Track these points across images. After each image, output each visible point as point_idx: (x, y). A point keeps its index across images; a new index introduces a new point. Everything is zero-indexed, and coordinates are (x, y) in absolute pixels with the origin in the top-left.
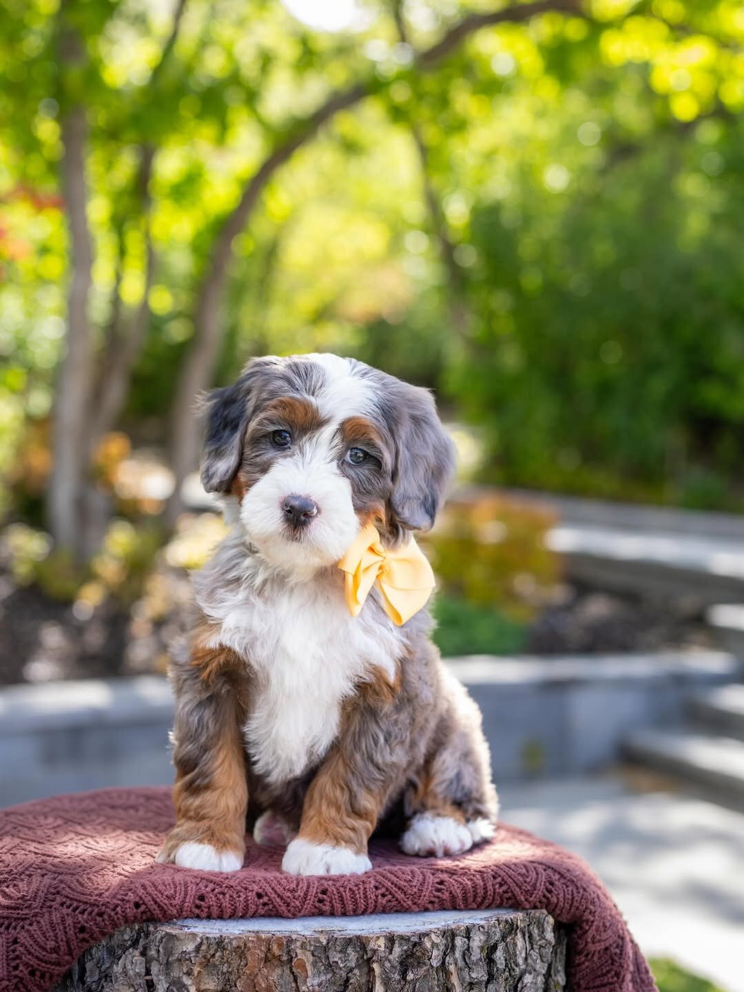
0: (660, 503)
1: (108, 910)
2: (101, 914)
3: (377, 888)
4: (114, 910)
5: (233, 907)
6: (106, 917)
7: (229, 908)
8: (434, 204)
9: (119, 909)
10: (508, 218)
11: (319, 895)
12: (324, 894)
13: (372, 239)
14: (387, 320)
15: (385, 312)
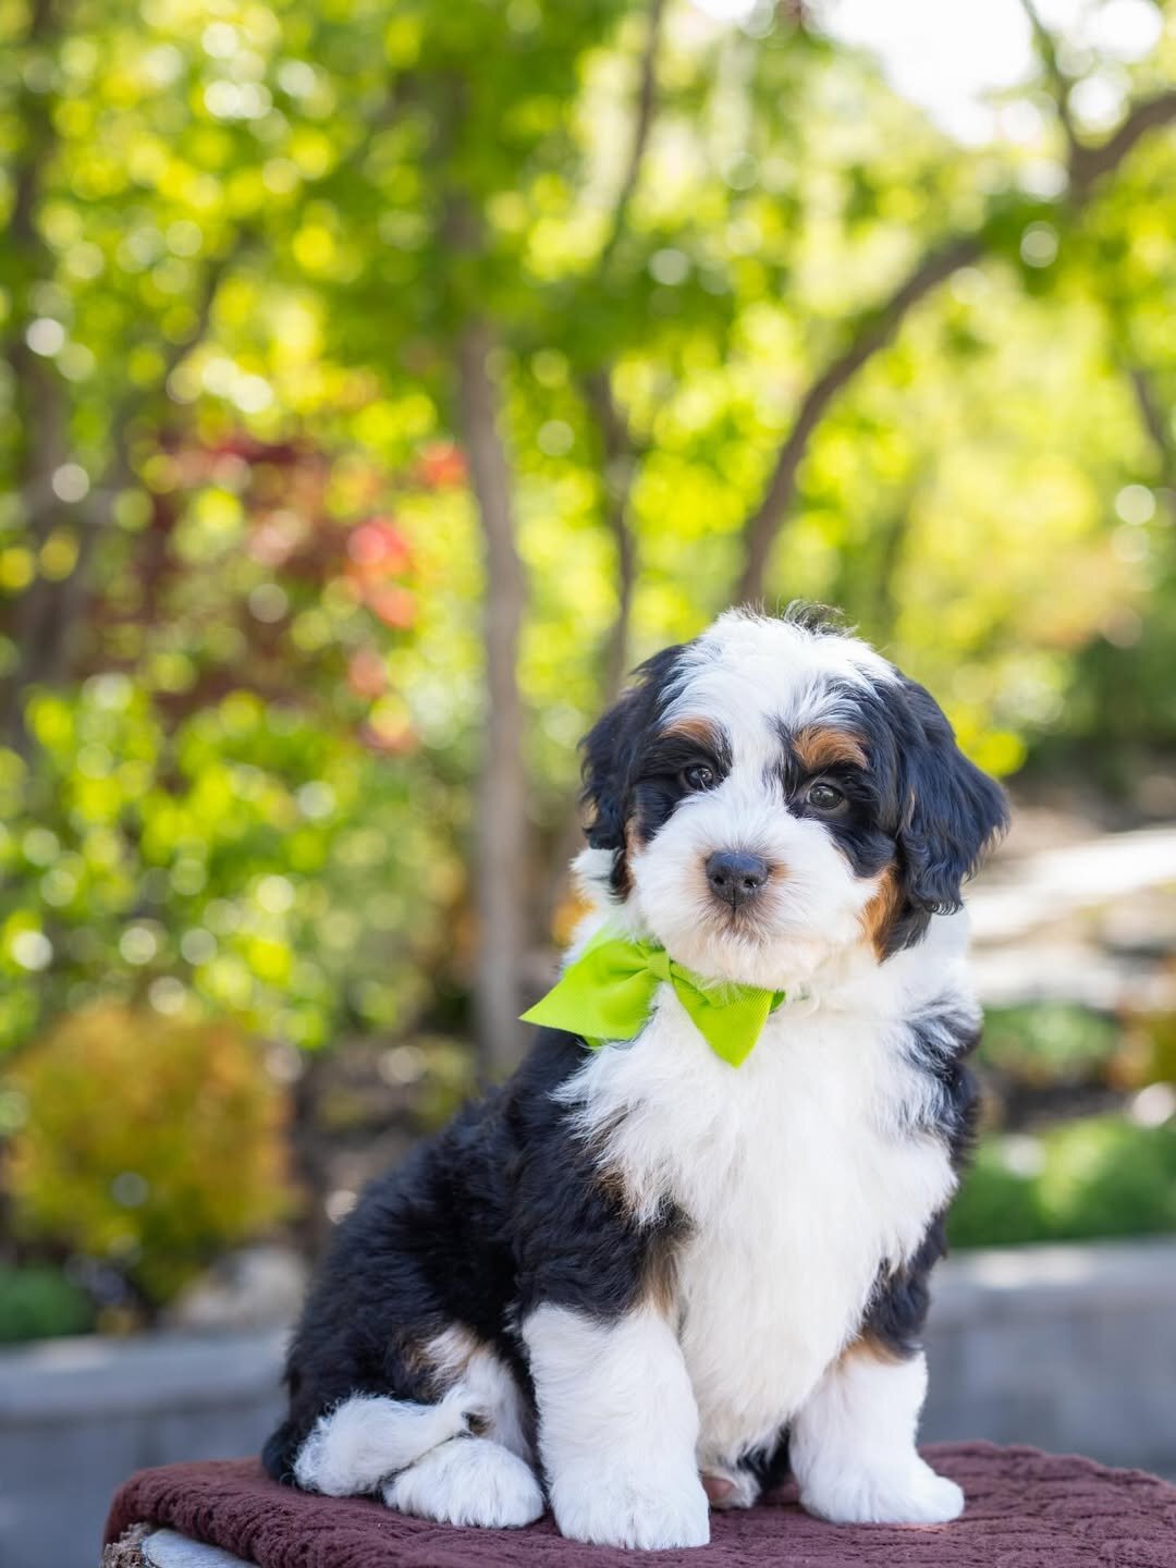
14: (1112, 641)
15: (1104, 627)
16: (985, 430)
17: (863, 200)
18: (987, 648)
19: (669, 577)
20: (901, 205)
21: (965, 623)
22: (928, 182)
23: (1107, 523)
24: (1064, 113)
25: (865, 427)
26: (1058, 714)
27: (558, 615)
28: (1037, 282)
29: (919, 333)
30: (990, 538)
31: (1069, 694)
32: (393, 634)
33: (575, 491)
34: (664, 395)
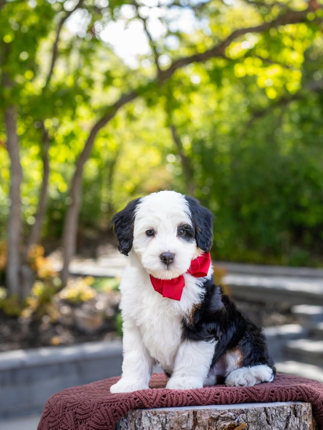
0: (281, 265)
1: (124, 402)
2: (121, 404)
3: (243, 393)
4: (126, 402)
5: (177, 401)
6: (123, 404)
7: (176, 401)
8: (177, 140)
9: (128, 401)
10: (209, 145)
11: (215, 395)
12: (218, 395)
13: (154, 157)
16: (137, 139)
17: (109, 80)
19: (57, 172)
20: (117, 82)
22: (124, 77)
23: (164, 162)
24: (157, 62)
25: (106, 136)
27: (28, 181)
28: (150, 103)
29: (121, 114)
30: (136, 166)
33: (35, 150)
34: (56, 128)
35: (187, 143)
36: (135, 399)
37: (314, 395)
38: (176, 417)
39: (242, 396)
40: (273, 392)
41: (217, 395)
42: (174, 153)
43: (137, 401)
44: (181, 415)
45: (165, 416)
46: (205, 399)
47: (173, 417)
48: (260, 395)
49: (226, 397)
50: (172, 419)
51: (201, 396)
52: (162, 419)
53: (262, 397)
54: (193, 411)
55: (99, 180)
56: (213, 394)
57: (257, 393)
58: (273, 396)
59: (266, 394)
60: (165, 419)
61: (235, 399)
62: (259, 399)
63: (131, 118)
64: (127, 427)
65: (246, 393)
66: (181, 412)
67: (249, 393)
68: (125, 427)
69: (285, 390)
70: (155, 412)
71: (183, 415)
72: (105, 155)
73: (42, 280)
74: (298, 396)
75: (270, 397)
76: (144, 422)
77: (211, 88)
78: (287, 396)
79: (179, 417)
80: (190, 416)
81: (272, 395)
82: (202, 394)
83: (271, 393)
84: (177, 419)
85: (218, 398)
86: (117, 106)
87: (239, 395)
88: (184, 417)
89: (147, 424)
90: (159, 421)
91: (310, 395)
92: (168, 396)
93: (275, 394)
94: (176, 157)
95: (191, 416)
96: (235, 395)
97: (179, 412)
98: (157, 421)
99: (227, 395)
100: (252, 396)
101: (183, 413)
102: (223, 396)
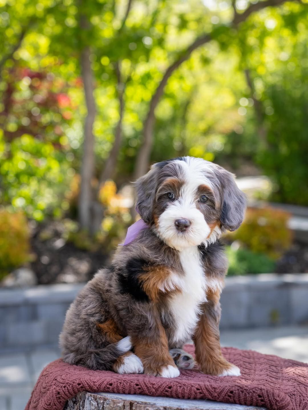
1: (67, 385)
2: (64, 387)
3: (197, 389)
4: (69, 386)
5: (124, 390)
6: (66, 388)
7: (122, 390)
8: (250, 83)
13: (228, 100)
14: (236, 132)
15: (235, 129)
16: (211, 81)
17: (183, 24)
18: (208, 132)
19: (133, 111)
20: (192, 25)
21: (202, 126)
22: (199, 21)
23: (237, 105)
24: (234, 5)
25: (181, 78)
26: (223, 149)
27: (105, 119)
28: (224, 47)
29: (195, 57)
30: (210, 108)
31: (225, 144)
32: (65, 121)
33: (111, 90)
34: (133, 68)
35: (259, 86)
36: (79, 384)
37: (279, 403)
38: (111, 406)
39: (196, 393)
40: (232, 392)
41: (168, 388)
42: (247, 96)
43: (80, 386)
44: (116, 405)
45: (103, 402)
46: (154, 390)
47: (108, 406)
48: (216, 395)
49: (176, 391)
50: (106, 407)
51: (150, 387)
52: (100, 405)
53: (218, 397)
54: (129, 402)
55: (173, 120)
56: (163, 386)
57: (212, 391)
58: (232, 397)
59: (223, 394)
60: (102, 406)
61: (186, 395)
62: (214, 398)
63: (206, 61)
64: (73, 406)
65: (202, 390)
66: (116, 402)
67: (204, 391)
68: (72, 407)
69: (246, 393)
70: (96, 396)
71: (118, 405)
72: (181, 96)
73: (112, 216)
74: (260, 401)
75: (227, 397)
76: (86, 405)
77: (286, 33)
78: (245, 399)
79: (114, 406)
80: (125, 407)
81: (229, 396)
82: (152, 385)
83: (229, 393)
84: (111, 408)
85: (169, 392)
86: (191, 49)
87: (192, 391)
88: (119, 407)
89: (88, 408)
90: (96, 407)
91: (273, 402)
92: (115, 384)
93: (233, 395)
94: (249, 101)
95: (127, 407)
96: (187, 390)
97: (115, 401)
98: (95, 406)
99: (179, 389)
100: (206, 394)
101: (119, 403)
102: (174, 390)
